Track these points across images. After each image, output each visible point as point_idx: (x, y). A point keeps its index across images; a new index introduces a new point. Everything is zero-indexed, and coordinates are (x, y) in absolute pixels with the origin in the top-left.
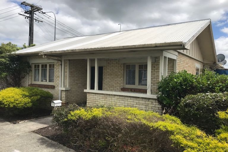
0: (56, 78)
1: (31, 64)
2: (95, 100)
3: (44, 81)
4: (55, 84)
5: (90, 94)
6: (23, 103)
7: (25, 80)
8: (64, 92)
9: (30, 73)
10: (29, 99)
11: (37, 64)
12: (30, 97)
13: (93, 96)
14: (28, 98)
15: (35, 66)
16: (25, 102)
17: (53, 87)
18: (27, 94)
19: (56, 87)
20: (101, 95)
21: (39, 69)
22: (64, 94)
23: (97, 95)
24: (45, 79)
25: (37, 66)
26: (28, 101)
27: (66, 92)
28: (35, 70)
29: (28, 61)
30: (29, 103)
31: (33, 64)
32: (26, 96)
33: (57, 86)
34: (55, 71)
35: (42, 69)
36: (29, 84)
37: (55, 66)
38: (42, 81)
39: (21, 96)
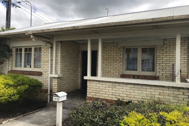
0: (43, 63)
1: (11, 48)
2: (99, 90)
3: (28, 67)
4: (43, 70)
5: (92, 82)
6: (6, 95)
7: (3, 66)
8: (57, 79)
9: (11, 58)
10: (14, 90)
11: (19, 48)
12: (15, 86)
13: (95, 85)
14: (13, 88)
15: (17, 50)
16: (9, 94)
17: (40, 74)
18: (11, 83)
19: (43, 74)
20: (107, 84)
21: (21, 54)
22: (56, 81)
23: (101, 83)
24: (28, 65)
25: (19, 50)
26: (14, 92)
27: (59, 79)
28: (17, 54)
29: (8, 44)
30: (14, 95)
31: (14, 48)
32: (10, 86)
33: (45, 72)
34: (42, 55)
35: (25, 53)
36: (9, 70)
37: (42, 50)
38: (25, 67)
39: (3, 86)
